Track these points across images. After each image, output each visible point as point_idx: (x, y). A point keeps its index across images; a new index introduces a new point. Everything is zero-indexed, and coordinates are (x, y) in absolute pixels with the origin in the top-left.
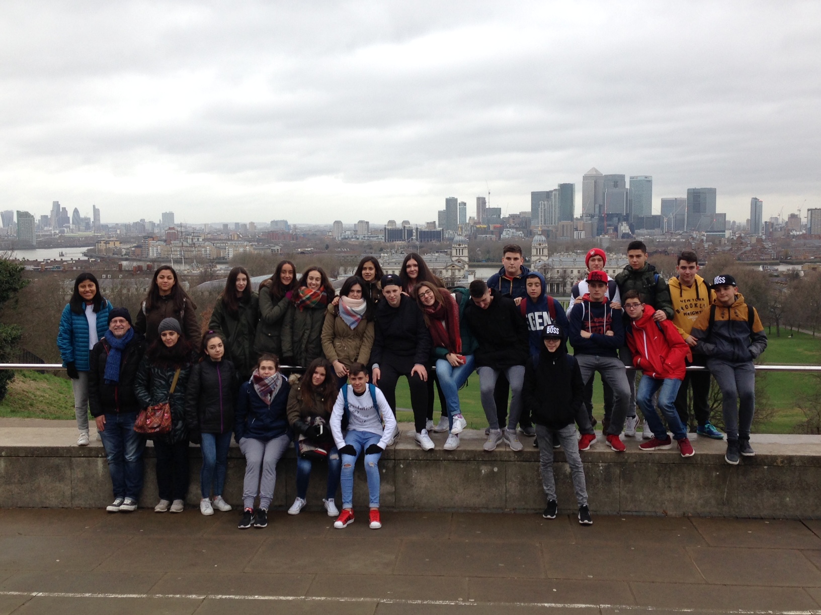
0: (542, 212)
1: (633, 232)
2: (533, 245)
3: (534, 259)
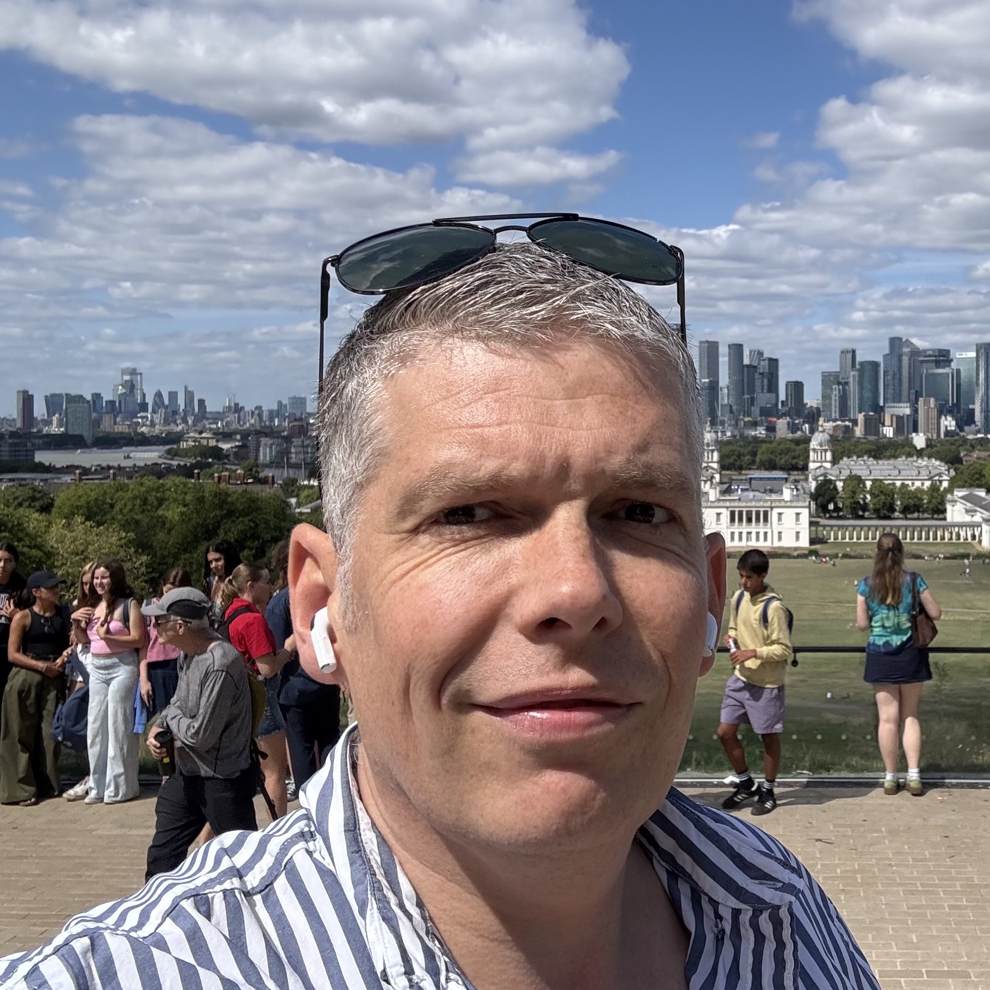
0: (835, 400)
1: (962, 430)
2: (812, 447)
3: (812, 466)
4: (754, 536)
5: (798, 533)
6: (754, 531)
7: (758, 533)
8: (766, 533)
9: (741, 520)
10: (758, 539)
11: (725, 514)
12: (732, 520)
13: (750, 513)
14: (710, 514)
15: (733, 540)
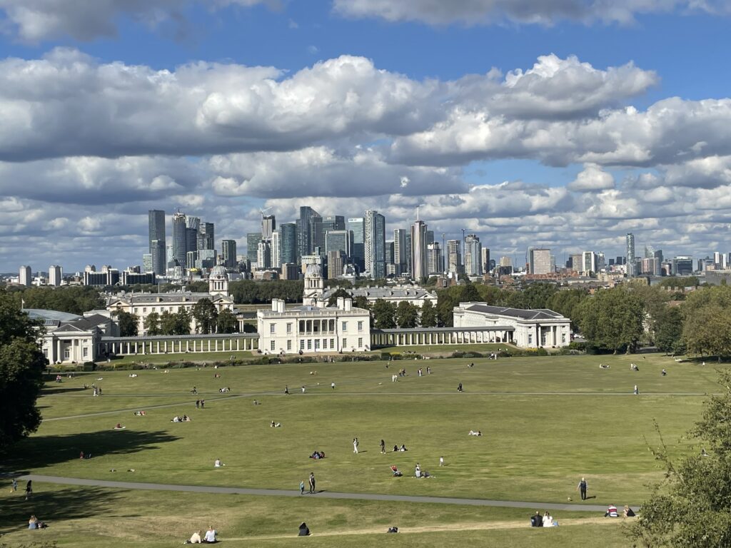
0: (261, 255)
2: (306, 277)
4: (321, 343)
5: (360, 339)
6: (321, 339)
7: (325, 341)
8: (332, 341)
9: (309, 330)
10: (325, 346)
11: (295, 324)
12: (302, 329)
13: (317, 322)
14: (281, 325)
15: (302, 346)
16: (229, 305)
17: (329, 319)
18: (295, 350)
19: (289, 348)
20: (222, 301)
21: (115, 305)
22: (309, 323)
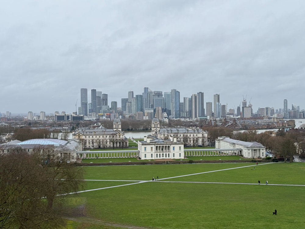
0: (127, 107)
2: (152, 123)
3: (153, 129)
4: (165, 155)
5: (180, 154)
6: (165, 153)
7: (166, 154)
8: (169, 154)
9: (159, 149)
10: (166, 156)
11: (154, 147)
12: (157, 149)
13: (163, 147)
14: (149, 147)
15: (157, 157)
16: (123, 135)
17: (167, 145)
18: (154, 158)
19: (152, 156)
20: (120, 134)
21: (77, 135)
22: (160, 147)
